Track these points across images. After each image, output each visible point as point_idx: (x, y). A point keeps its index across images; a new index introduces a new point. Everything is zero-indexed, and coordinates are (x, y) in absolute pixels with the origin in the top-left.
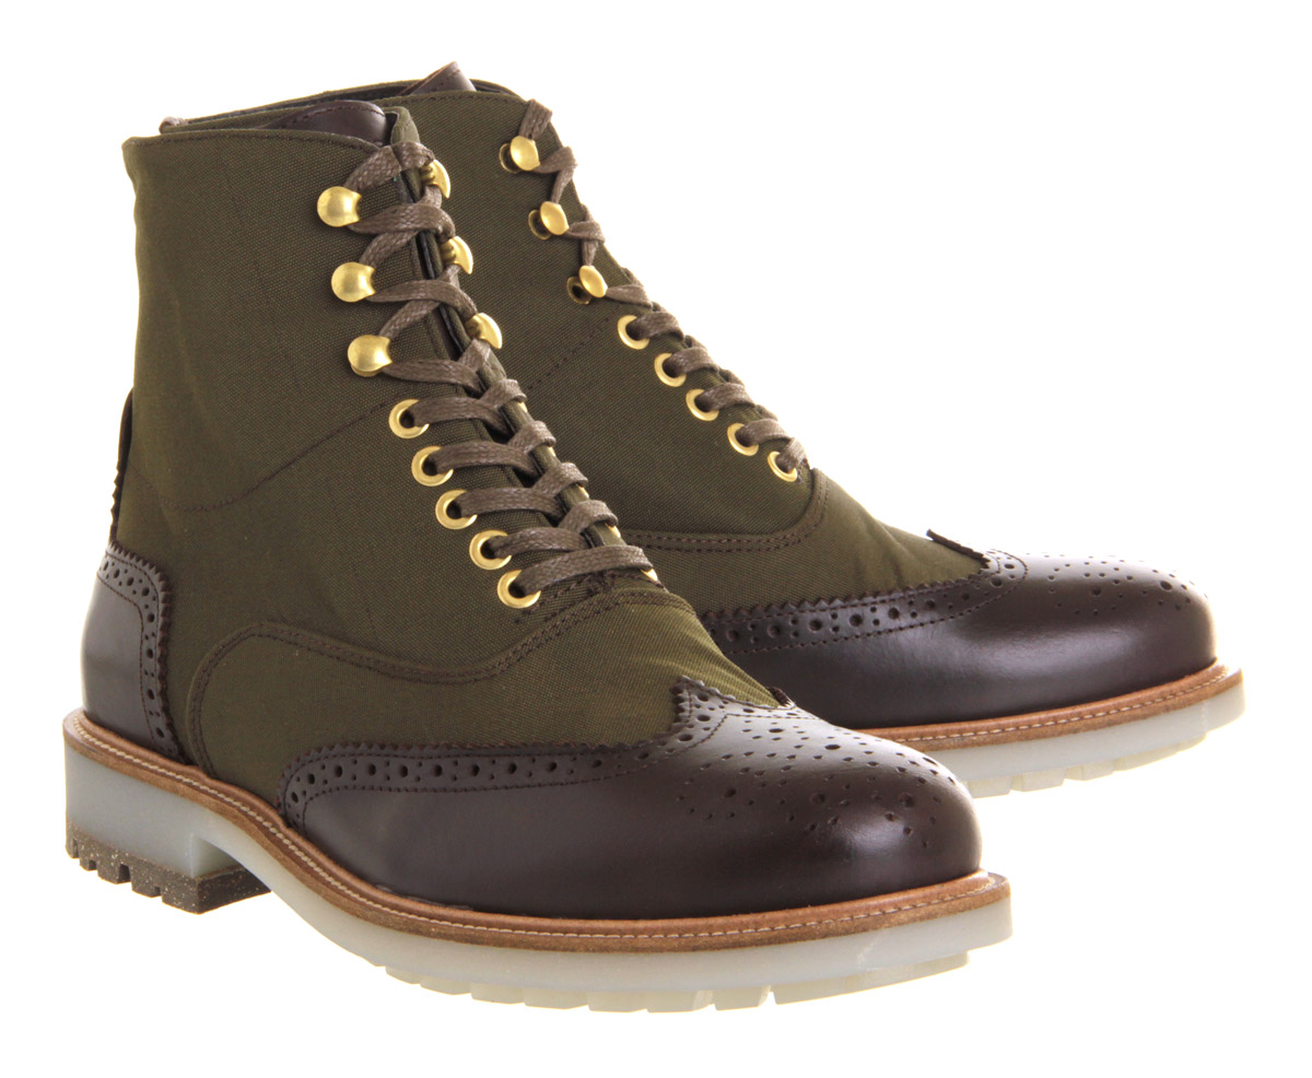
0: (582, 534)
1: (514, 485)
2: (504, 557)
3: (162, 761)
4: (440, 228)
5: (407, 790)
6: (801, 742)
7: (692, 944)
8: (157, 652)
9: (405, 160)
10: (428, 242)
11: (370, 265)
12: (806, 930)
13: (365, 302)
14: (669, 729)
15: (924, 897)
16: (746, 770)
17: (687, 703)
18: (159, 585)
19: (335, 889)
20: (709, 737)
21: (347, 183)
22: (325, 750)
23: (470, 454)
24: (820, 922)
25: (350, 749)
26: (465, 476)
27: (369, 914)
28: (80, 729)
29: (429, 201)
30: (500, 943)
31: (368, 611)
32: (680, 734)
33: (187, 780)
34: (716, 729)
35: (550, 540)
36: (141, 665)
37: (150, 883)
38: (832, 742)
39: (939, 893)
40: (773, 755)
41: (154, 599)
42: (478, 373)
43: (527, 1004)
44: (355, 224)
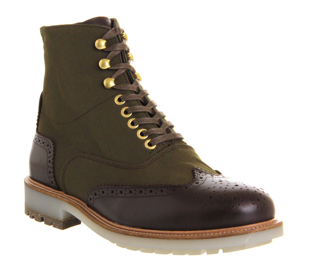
0: (166, 130)
1: (148, 117)
2: (146, 136)
3: (53, 190)
4: (127, 50)
5: (122, 197)
6: (228, 184)
7: (201, 237)
8: (52, 161)
9: (118, 32)
10: (124, 53)
11: (109, 59)
12: (232, 233)
13: (108, 69)
14: (192, 181)
15: (262, 225)
16: (214, 191)
17: (196, 174)
18: (52, 144)
19: (102, 223)
20: (203, 183)
21: (103, 38)
22: (99, 187)
23: (137, 109)
24: (235, 231)
25: (106, 186)
26: (135, 114)
27: (113, 230)
28: (29, 181)
29: (124, 43)
30: (149, 237)
31: (110, 150)
32: (195, 182)
33: (60, 195)
34: (205, 181)
35: (158, 131)
36: (47, 165)
37: (50, 222)
38: (236, 184)
39: (266, 224)
40: (221, 187)
41: (50, 147)
42: (137, 88)
43: (156, 253)
44: (105, 49)
